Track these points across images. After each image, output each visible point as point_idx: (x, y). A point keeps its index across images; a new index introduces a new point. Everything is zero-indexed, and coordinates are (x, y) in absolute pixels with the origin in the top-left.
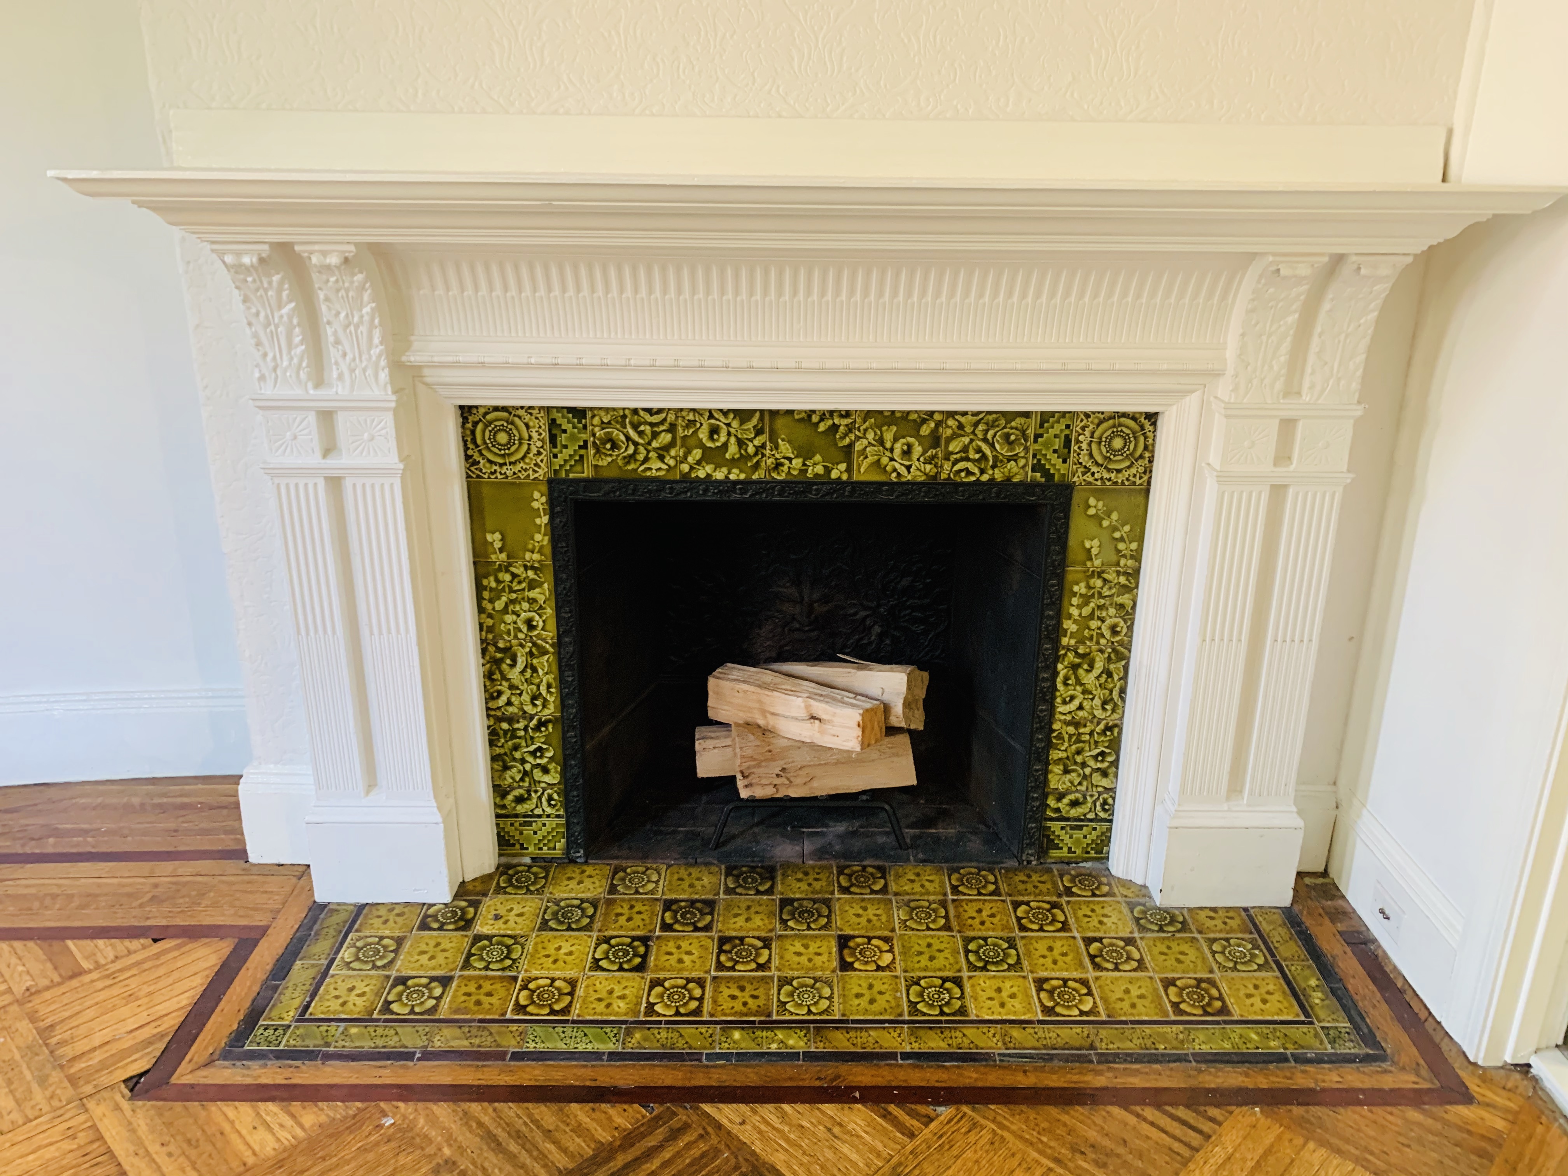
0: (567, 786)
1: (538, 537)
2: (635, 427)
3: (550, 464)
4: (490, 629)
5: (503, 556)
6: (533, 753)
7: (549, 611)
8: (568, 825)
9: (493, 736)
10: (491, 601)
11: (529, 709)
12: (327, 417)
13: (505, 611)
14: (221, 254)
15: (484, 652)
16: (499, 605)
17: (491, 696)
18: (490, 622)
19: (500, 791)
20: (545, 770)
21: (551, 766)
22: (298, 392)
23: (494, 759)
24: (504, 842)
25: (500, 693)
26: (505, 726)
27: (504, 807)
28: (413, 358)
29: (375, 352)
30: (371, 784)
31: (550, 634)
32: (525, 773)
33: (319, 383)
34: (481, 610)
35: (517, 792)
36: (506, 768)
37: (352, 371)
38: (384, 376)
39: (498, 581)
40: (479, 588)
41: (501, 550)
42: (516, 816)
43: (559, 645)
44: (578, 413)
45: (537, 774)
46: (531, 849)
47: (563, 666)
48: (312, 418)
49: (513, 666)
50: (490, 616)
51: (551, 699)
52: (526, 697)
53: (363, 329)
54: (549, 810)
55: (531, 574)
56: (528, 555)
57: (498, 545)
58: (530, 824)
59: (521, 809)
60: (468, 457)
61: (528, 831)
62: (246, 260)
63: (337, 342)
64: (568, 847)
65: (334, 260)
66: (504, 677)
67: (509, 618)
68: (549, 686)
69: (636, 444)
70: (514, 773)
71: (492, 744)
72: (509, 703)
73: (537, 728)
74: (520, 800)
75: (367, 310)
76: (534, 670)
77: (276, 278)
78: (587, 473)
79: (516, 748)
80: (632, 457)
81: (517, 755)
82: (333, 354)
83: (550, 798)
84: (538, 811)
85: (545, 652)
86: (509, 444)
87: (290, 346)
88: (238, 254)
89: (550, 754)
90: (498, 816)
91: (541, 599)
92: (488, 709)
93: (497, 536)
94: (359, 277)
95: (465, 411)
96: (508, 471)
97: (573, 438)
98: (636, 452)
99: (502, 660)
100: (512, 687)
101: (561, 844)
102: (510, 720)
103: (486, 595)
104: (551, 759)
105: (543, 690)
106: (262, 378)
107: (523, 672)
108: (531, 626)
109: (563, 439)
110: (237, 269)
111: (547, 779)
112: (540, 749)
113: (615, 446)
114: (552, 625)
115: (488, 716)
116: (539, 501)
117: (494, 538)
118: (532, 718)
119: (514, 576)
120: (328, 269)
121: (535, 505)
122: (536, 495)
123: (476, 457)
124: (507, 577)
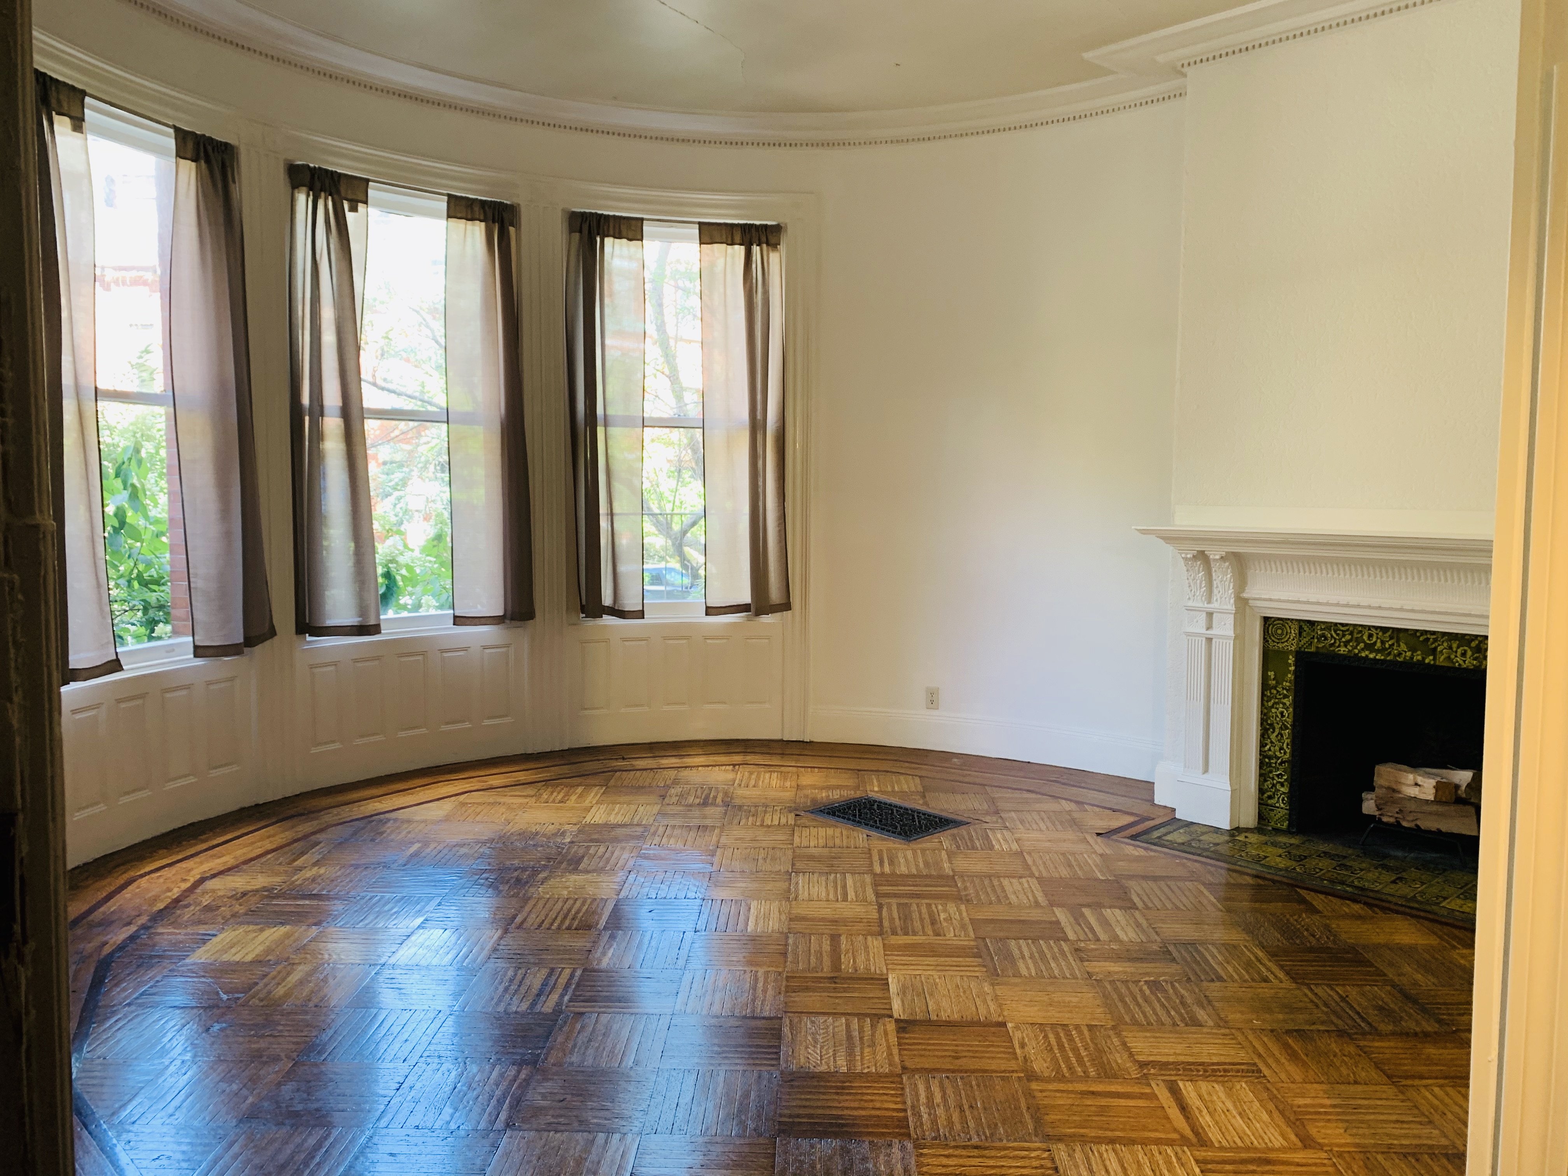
0: (1291, 795)
1: (1289, 676)
2: (1335, 632)
3: (1297, 644)
4: (1265, 714)
5: (1274, 682)
6: (1278, 776)
7: (1291, 710)
8: (1290, 815)
9: (1262, 764)
10: (1267, 701)
11: (1278, 754)
12: (1210, 615)
13: (1272, 707)
14: (1181, 554)
15: (1262, 724)
16: (1270, 704)
17: (1262, 745)
18: (1266, 711)
19: (1261, 791)
20: (1282, 785)
21: (1286, 783)
22: (1201, 605)
23: (1261, 775)
24: (1261, 817)
25: (1266, 744)
26: (1267, 760)
27: (1262, 799)
28: (1245, 595)
29: (1230, 592)
30: (1206, 770)
31: (1290, 720)
32: (1274, 785)
33: (1209, 602)
34: (1262, 705)
35: (1269, 793)
36: (1266, 781)
37: (1221, 598)
38: (1232, 601)
39: (1271, 693)
40: (1263, 695)
41: (1274, 679)
42: (1268, 805)
43: (1293, 726)
44: (1311, 623)
45: (1278, 786)
46: (1272, 823)
47: (1294, 737)
48: (1204, 615)
49: (1273, 732)
50: (1266, 708)
51: (1288, 751)
52: (1277, 748)
53: (1227, 583)
54: (1282, 805)
55: (1285, 692)
56: (1284, 683)
57: (1272, 677)
58: (1273, 810)
59: (1270, 802)
60: (1264, 638)
61: (1272, 814)
62: (1189, 556)
63: (1217, 587)
64: (1289, 826)
65: (1217, 557)
66: (1269, 738)
67: (1273, 710)
68: (1288, 745)
69: (1335, 639)
70: (1268, 784)
71: (1261, 768)
72: (1270, 750)
73: (1281, 764)
74: (1270, 797)
75: (1229, 576)
76: (1282, 736)
77: (1199, 563)
78: (1313, 649)
79: (1271, 772)
80: (1332, 645)
81: (1271, 775)
82: (1215, 591)
83: (1283, 800)
84: (1277, 805)
85: (1287, 728)
86: (1282, 634)
87: (1201, 588)
88: (1187, 554)
89: (1285, 777)
90: (1259, 804)
91: (1288, 704)
92: (1260, 751)
93: (1273, 673)
94: (1227, 564)
95: (1266, 619)
96: (1280, 645)
97: (1308, 634)
98: (1335, 642)
99: (1269, 729)
100: (1272, 742)
101: (1286, 824)
102: (1270, 758)
103: (1265, 698)
104: (1286, 780)
105: (1285, 745)
106: (1189, 599)
107: (1277, 736)
108: (1283, 716)
109: (1304, 634)
110: (1186, 559)
111: (1282, 789)
112: (1280, 774)
113: (1326, 639)
114: (1291, 716)
115: (1260, 755)
116: (1291, 660)
117: (1271, 674)
118: (1279, 758)
119: (1278, 691)
120: (1217, 560)
121: (1290, 661)
122: (1291, 657)
123: (1268, 638)
124: (1275, 692)
